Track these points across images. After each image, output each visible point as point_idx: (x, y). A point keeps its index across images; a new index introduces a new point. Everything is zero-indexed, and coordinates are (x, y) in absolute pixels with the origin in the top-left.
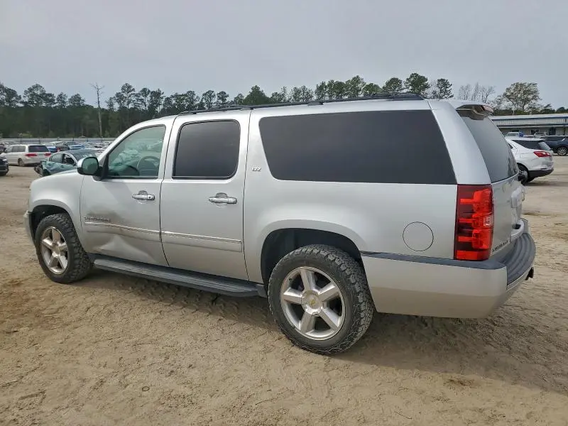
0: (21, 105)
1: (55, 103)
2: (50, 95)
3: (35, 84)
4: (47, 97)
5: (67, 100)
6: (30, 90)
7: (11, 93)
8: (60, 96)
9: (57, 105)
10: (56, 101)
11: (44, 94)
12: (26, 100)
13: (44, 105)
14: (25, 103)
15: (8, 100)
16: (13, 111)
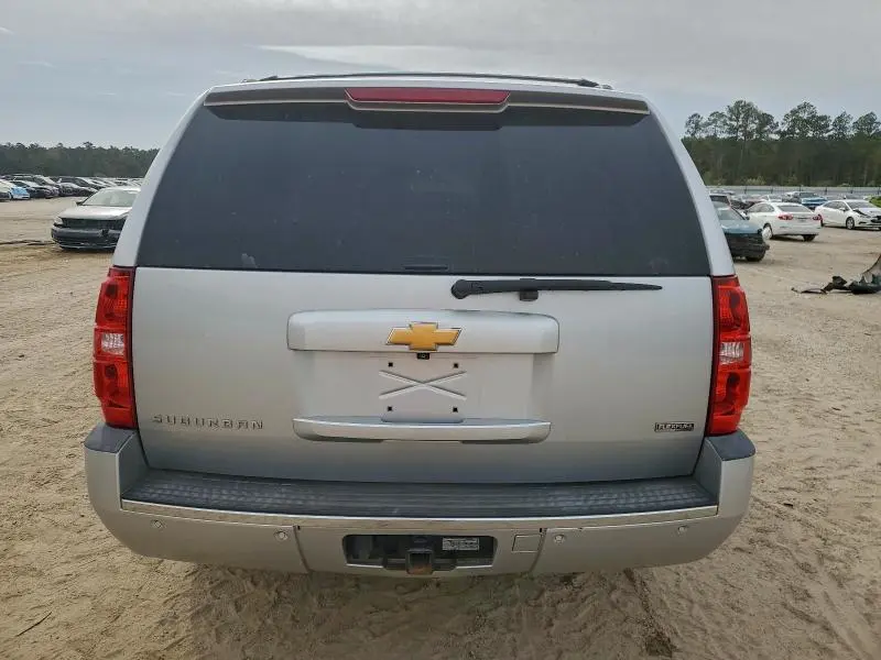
0: (776, 137)
1: (828, 131)
2: (824, 118)
3: (801, 103)
4: (818, 122)
5: (851, 124)
6: (794, 112)
7: (766, 120)
8: (840, 119)
9: (831, 133)
10: (831, 127)
11: (814, 116)
12: (784, 128)
13: (810, 134)
14: (782, 134)
15: (759, 131)
16: (761, 145)
